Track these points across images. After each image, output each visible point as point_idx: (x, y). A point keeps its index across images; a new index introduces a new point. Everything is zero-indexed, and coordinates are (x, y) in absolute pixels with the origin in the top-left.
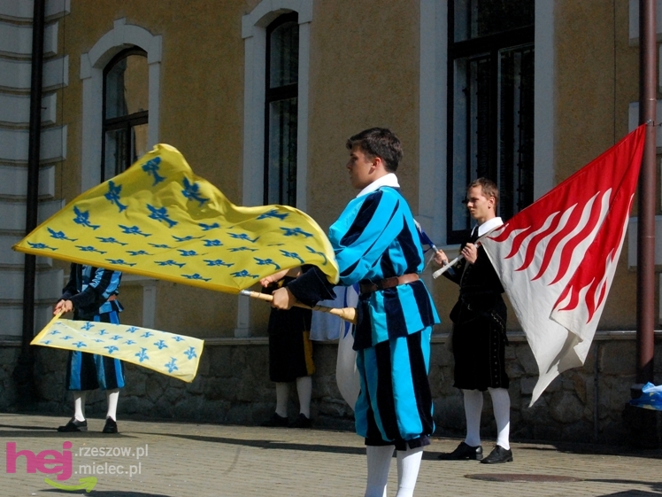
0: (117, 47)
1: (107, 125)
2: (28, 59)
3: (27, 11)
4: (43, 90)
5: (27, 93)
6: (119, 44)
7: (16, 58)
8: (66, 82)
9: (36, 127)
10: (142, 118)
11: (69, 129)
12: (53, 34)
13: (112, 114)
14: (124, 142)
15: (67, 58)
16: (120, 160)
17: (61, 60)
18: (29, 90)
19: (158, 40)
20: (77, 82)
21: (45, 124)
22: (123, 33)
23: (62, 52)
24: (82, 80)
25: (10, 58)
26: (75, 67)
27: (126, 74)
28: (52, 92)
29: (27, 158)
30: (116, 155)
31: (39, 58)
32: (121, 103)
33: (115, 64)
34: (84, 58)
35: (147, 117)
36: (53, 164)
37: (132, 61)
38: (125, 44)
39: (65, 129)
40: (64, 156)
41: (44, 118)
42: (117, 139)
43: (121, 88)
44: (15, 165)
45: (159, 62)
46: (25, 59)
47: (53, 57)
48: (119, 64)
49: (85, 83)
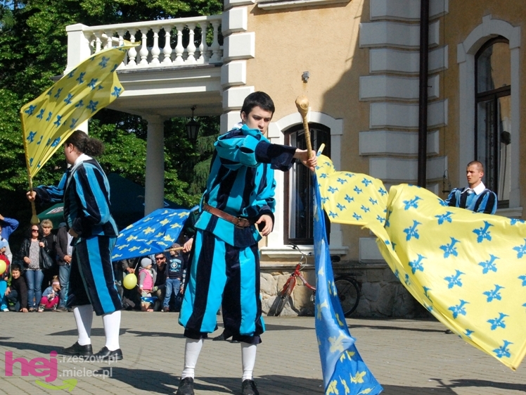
0: (487, 37)
1: (479, 98)
2: (417, 50)
3: (415, 13)
4: (429, 73)
5: (416, 76)
6: (487, 35)
7: (408, 50)
8: (446, 66)
9: (424, 101)
10: (506, 91)
11: (449, 102)
12: (435, 29)
13: (482, 89)
14: (492, 110)
15: (446, 48)
16: (489, 124)
17: (442, 49)
18: (419, 74)
19: (517, 30)
20: (454, 65)
21: (431, 99)
22: (490, 26)
23: (443, 44)
24: (458, 64)
25: (403, 49)
26: (453, 54)
27: (493, 58)
28: (436, 73)
29: (418, 125)
30: (486, 121)
31: (425, 48)
32: (489, 80)
33: (483, 50)
34: (460, 47)
35: (510, 90)
36: (438, 129)
37: (497, 48)
38: (491, 35)
39: (446, 102)
40: (446, 123)
41: (430, 94)
42: (487, 108)
43: (489, 69)
44: (409, 131)
45: (519, 48)
46: (414, 50)
47: (435, 47)
48: (487, 50)
49: (461, 65)
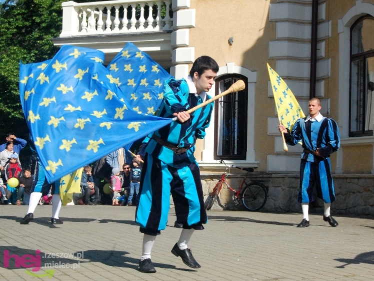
0: (358, 15)
1: (353, 58)
2: (310, 23)
4: (318, 40)
5: (309, 41)
6: (359, 13)
7: (304, 23)
8: (330, 35)
9: (314, 60)
10: (371, 53)
11: (331, 61)
12: (323, 9)
13: (355, 52)
14: (362, 66)
15: (330, 22)
16: (359, 76)
17: (327, 23)
20: (336, 35)
21: (319, 58)
22: (361, 7)
23: (328, 20)
24: (339, 33)
25: (300, 23)
26: (335, 27)
27: (363, 30)
28: (322, 40)
29: (309, 76)
30: (358, 74)
31: (315, 22)
32: (360, 45)
33: (356, 25)
34: (340, 21)
36: (323, 79)
37: (366, 22)
38: (362, 13)
39: (330, 60)
40: (329, 75)
41: (318, 55)
42: (358, 65)
43: (360, 38)
44: (303, 80)
46: (308, 23)
47: (323, 22)
48: (359, 24)
49: (340, 35)
